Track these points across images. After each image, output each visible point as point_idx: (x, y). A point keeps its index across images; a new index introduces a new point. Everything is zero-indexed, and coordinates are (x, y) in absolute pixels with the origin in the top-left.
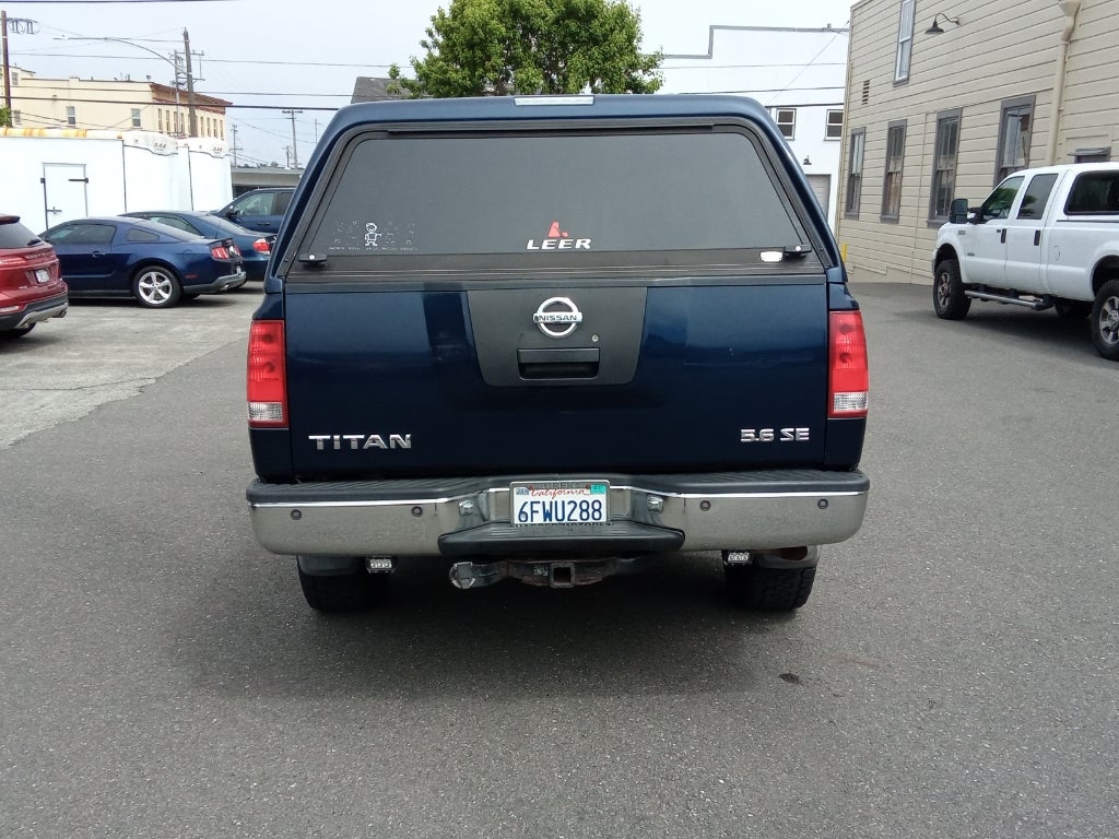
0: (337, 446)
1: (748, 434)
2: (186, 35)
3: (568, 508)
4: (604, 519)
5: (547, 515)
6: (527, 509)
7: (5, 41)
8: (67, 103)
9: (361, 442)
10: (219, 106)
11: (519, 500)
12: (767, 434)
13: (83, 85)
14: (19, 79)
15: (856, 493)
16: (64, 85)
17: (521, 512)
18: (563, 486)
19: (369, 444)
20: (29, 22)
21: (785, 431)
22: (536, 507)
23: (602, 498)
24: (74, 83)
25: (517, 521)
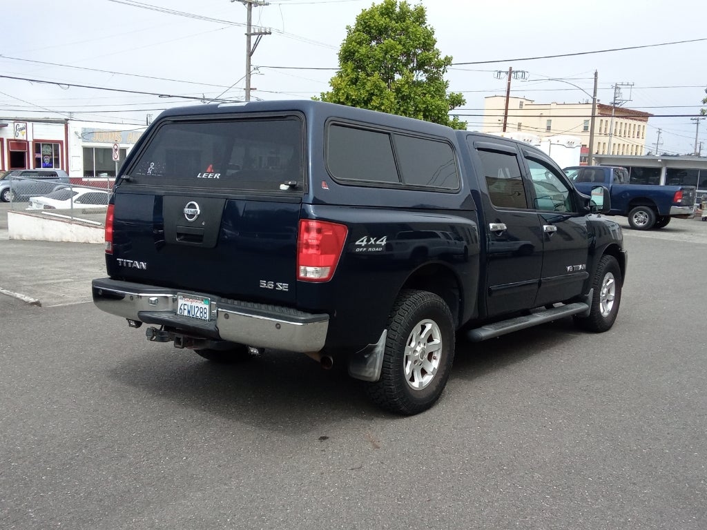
0: (125, 263)
1: (263, 284)
2: (596, 74)
3: (196, 310)
4: (207, 318)
5: (189, 312)
6: (182, 308)
7: (509, 84)
8: (548, 118)
9: (132, 263)
10: (643, 116)
11: (181, 302)
12: (271, 285)
13: (558, 107)
14: (524, 105)
15: (301, 324)
16: (548, 107)
17: (180, 309)
18: (195, 298)
19: (134, 265)
20: (523, 72)
21: (278, 284)
22: (186, 307)
23: (207, 307)
24: (554, 106)
25: (178, 313)
